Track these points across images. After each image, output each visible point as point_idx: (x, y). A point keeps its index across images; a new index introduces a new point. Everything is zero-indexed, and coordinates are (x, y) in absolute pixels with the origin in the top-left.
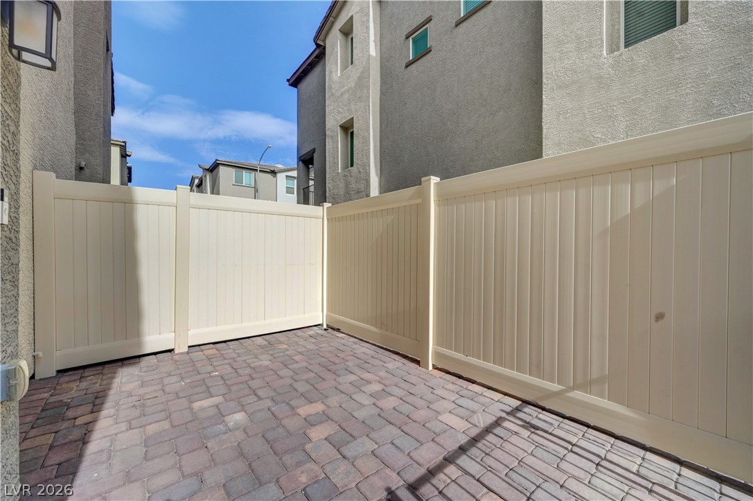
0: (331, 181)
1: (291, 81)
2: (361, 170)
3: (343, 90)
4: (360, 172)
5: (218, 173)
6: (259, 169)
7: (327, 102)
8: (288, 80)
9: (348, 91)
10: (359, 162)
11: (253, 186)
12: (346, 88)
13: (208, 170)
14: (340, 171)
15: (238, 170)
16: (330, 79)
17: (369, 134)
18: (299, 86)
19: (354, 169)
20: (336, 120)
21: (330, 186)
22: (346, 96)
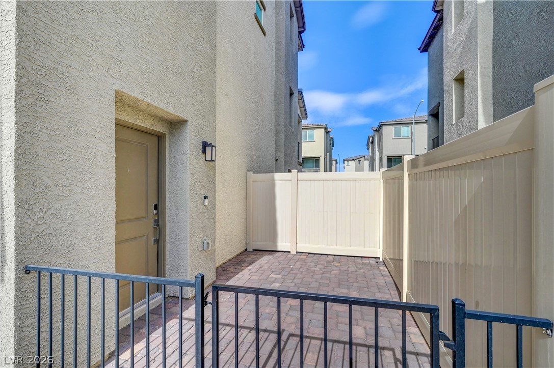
0: (448, 133)
1: (422, 49)
2: (471, 119)
3: (456, 45)
4: (469, 121)
5: (382, 132)
6: (414, 122)
7: (444, 60)
8: (419, 49)
9: (460, 45)
10: (469, 112)
11: (410, 137)
12: (458, 43)
13: (376, 130)
14: (454, 122)
15: (397, 126)
16: (447, 38)
17: (477, 82)
18: (429, 50)
19: (465, 119)
20: (451, 75)
21: (447, 136)
22: (459, 50)
